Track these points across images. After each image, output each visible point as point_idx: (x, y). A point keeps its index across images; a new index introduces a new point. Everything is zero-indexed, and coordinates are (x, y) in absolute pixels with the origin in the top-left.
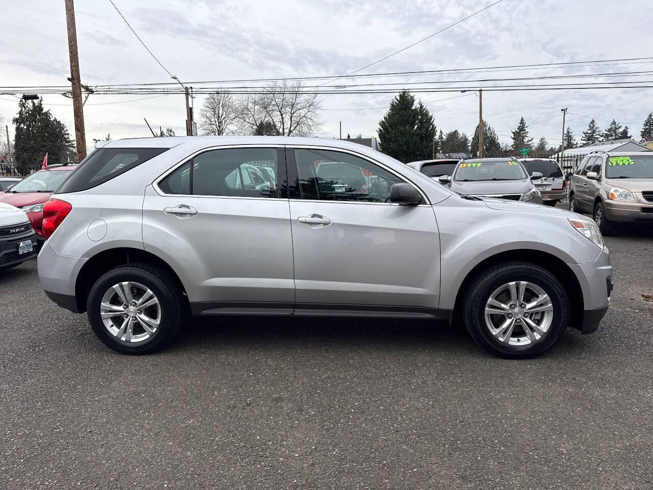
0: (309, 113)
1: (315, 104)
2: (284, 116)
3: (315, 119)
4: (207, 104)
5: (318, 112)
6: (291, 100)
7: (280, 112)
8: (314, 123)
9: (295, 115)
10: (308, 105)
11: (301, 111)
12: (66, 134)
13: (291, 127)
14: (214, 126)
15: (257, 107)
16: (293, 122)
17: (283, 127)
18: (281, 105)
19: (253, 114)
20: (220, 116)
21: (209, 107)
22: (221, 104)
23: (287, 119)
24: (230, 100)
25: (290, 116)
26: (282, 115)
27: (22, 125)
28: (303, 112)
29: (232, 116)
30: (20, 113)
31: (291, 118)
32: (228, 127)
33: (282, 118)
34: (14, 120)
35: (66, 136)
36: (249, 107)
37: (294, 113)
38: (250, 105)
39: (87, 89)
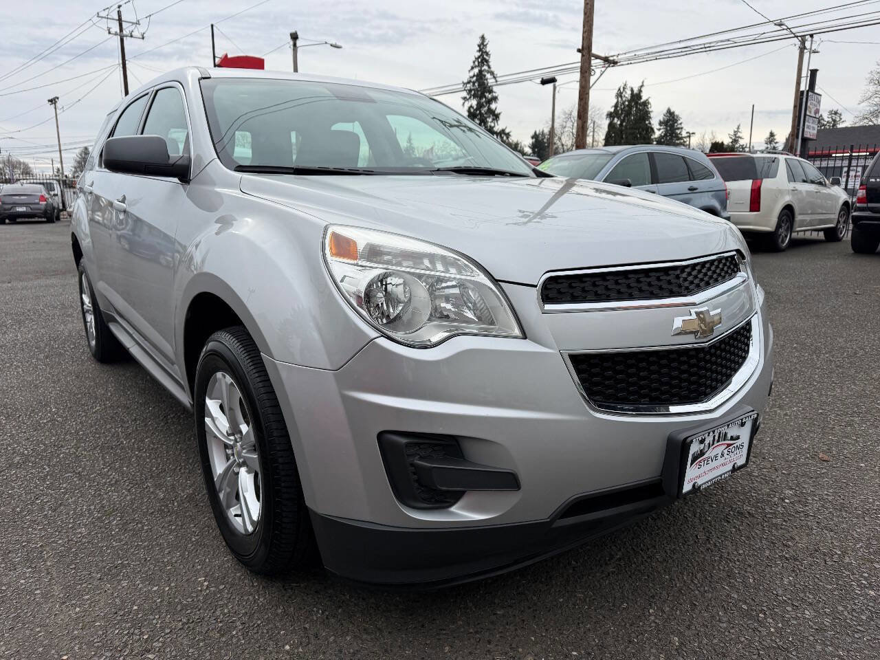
12: (678, 129)
27: (616, 120)
30: (616, 106)
34: (607, 115)
35: (678, 131)
39: (606, 60)
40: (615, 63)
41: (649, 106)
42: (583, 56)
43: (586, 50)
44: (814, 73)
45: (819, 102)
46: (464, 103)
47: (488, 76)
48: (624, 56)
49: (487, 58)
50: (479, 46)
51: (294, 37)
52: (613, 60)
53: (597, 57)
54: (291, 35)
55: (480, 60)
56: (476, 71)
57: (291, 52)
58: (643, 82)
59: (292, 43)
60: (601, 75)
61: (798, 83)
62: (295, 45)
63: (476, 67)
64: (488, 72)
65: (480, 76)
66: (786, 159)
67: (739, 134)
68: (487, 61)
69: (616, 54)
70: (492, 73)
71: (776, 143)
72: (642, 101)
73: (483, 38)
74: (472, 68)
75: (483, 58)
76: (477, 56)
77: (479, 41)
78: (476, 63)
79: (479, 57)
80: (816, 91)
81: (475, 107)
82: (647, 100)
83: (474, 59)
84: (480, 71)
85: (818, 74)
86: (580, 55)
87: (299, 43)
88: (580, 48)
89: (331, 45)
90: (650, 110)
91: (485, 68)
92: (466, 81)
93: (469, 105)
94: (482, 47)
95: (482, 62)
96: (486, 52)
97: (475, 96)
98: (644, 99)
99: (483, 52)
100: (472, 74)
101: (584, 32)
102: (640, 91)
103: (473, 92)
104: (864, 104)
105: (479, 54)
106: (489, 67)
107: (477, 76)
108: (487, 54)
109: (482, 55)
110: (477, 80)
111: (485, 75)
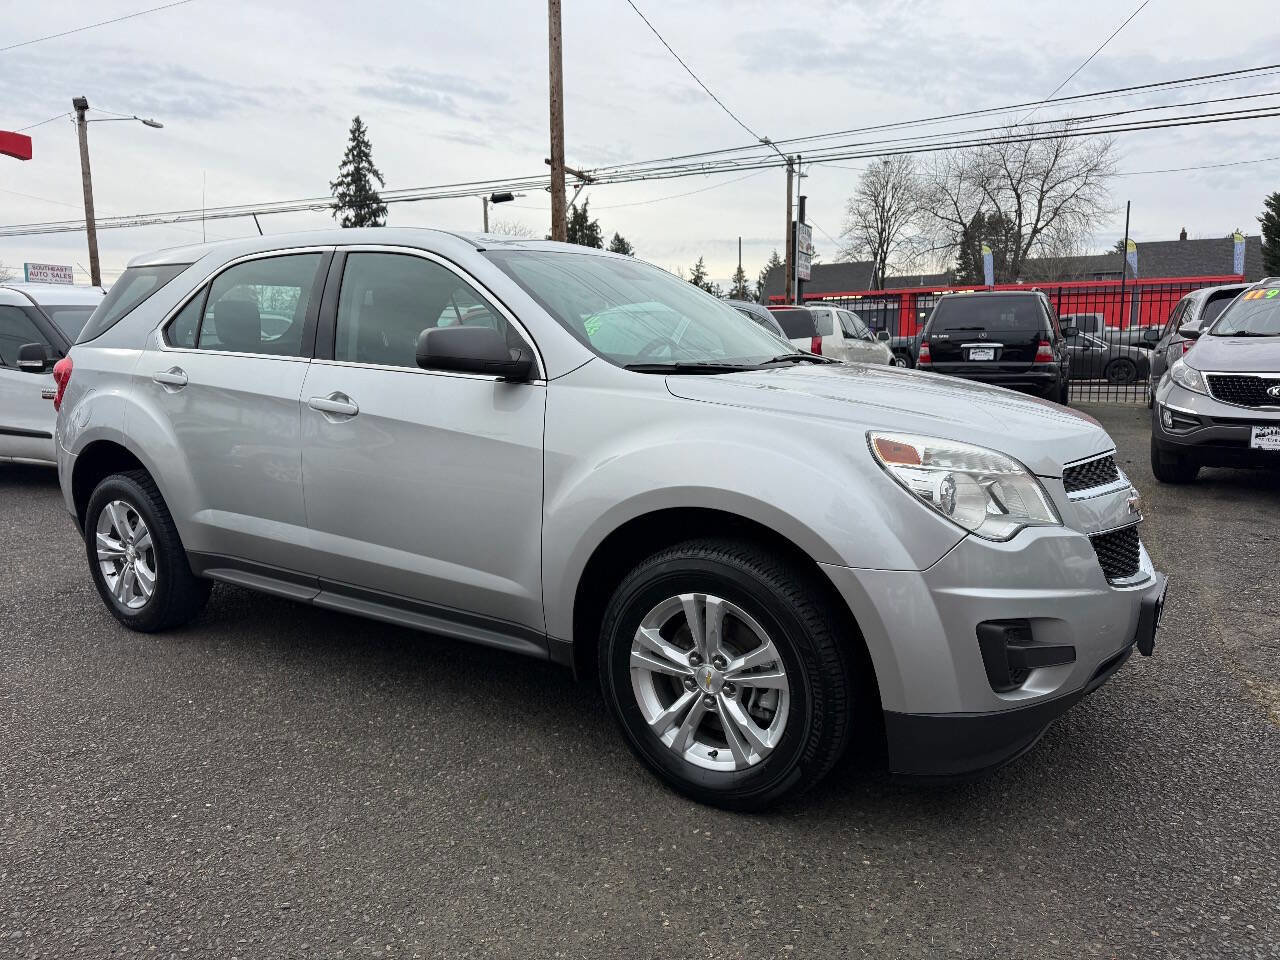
0: (1086, 189)
1: (1102, 166)
2: (1024, 198)
3: (1100, 201)
4: (861, 188)
5: (1108, 183)
6: (1044, 164)
7: (1015, 190)
8: (1095, 210)
9: (1052, 193)
10: (1085, 169)
11: (1065, 185)
13: (1038, 220)
14: (871, 230)
15: (965, 185)
16: (1044, 210)
17: (1020, 223)
18: (1018, 176)
19: (955, 199)
20: (887, 208)
21: (865, 193)
22: (890, 185)
23: (1029, 206)
24: (911, 176)
25: (1039, 197)
26: (1018, 197)
28: (1070, 187)
29: (911, 206)
31: (1040, 202)
32: (902, 230)
33: (1019, 204)
36: (949, 186)
37: (1047, 191)
38: (951, 183)
39: (580, 175)
40: (590, 181)
41: (598, 231)
42: (553, 169)
43: (556, 161)
44: (802, 199)
45: (810, 236)
46: (334, 214)
47: (370, 177)
48: (602, 172)
49: (367, 151)
50: (353, 132)
51: (81, 106)
52: (589, 176)
53: (570, 171)
54: (76, 102)
55: (355, 153)
56: (351, 168)
57: (74, 129)
58: (587, 199)
59: (75, 114)
60: (576, 195)
61: (789, 213)
62: (82, 118)
63: (350, 162)
64: (369, 171)
65: (358, 177)
66: (837, 312)
67: (702, 270)
68: (367, 155)
69: (593, 168)
70: (376, 173)
71: (746, 281)
72: (588, 223)
73: (357, 121)
74: (345, 164)
75: (360, 150)
76: (350, 147)
77: (351, 125)
78: (351, 157)
79: (354, 148)
80: (806, 222)
81: (353, 220)
82: (595, 223)
83: (347, 151)
84: (357, 169)
85: (807, 201)
86: (549, 167)
87: (88, 115)
88: (549, 158)
89: (144, 122)
90: (599, 236)
91: (364, 164)
92: (336, 182)
93: (344, 216)
94: (357, 131)
95: (359, 155)
96: (363, 142)
97: (351, 205)
98: (590, 221)
99: (359, 141)
100: (345, 171)
101: (552, 139)
102: (585, 211)
103: (348, 198)
104: (846, 237)
105: (351, 144)
106: (370, 163)
107: (352, 175)
108: (367, 145)
109: (358, 145)
110: (353, 181)
111: (365, 176)
